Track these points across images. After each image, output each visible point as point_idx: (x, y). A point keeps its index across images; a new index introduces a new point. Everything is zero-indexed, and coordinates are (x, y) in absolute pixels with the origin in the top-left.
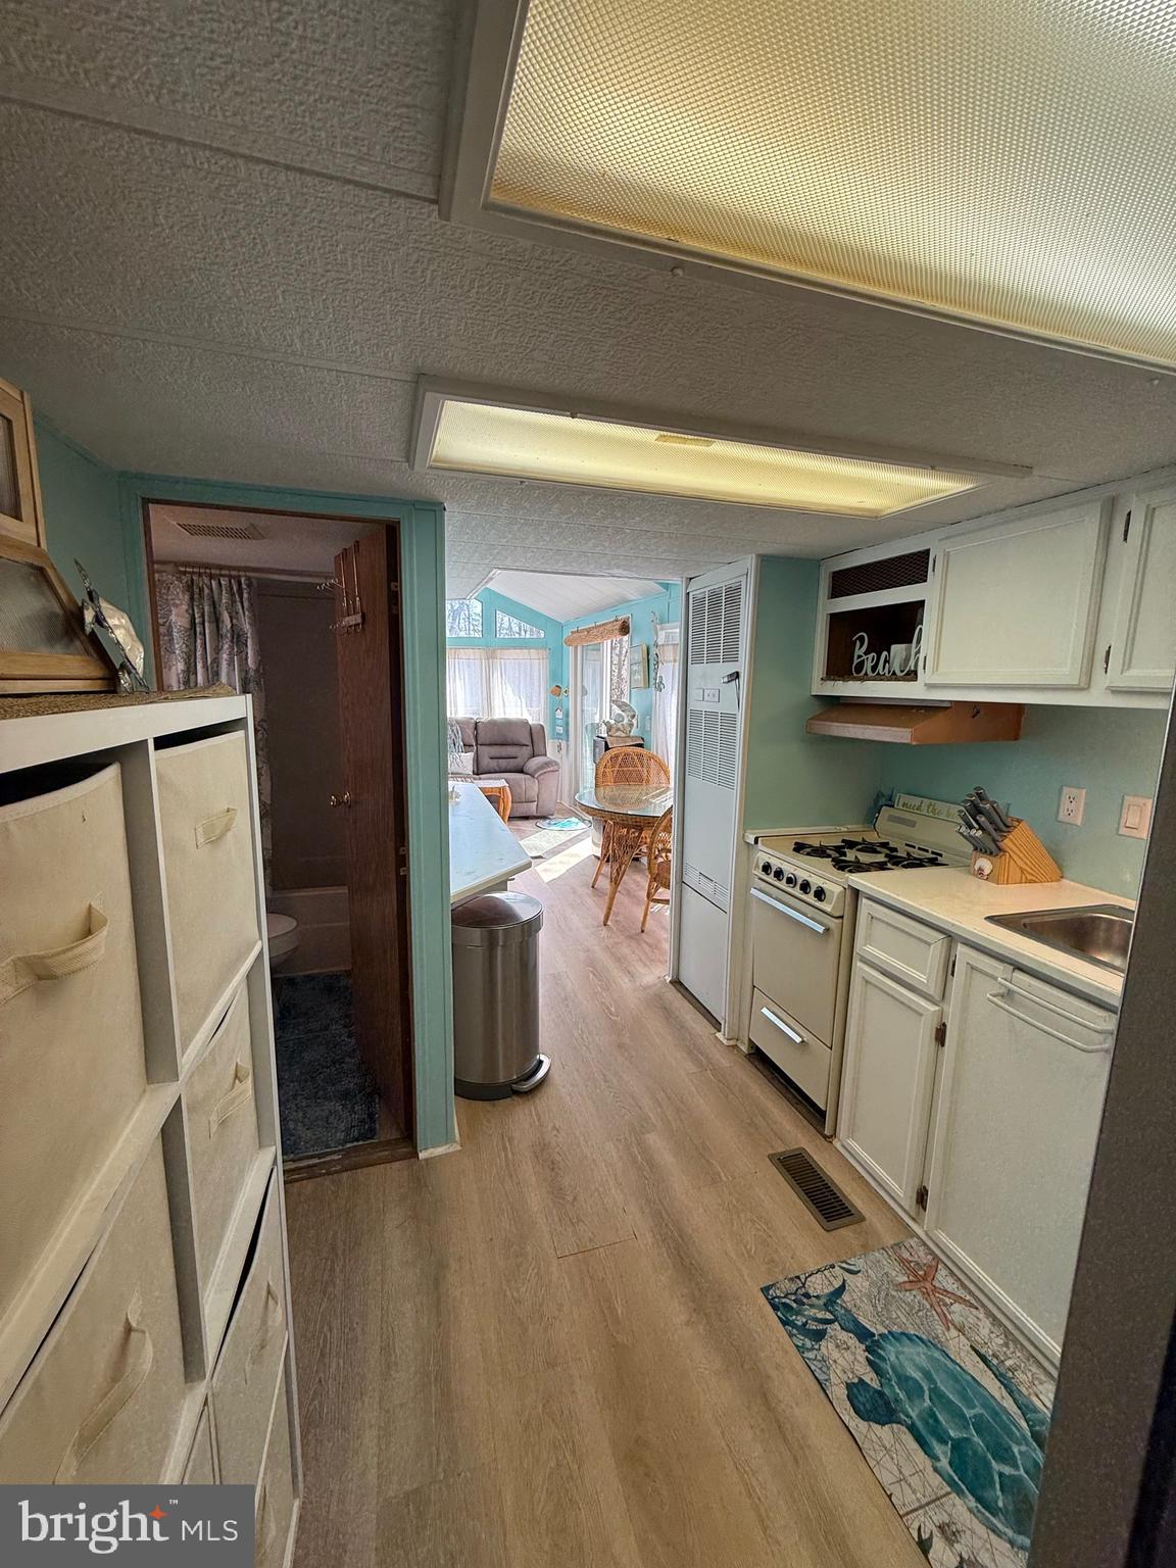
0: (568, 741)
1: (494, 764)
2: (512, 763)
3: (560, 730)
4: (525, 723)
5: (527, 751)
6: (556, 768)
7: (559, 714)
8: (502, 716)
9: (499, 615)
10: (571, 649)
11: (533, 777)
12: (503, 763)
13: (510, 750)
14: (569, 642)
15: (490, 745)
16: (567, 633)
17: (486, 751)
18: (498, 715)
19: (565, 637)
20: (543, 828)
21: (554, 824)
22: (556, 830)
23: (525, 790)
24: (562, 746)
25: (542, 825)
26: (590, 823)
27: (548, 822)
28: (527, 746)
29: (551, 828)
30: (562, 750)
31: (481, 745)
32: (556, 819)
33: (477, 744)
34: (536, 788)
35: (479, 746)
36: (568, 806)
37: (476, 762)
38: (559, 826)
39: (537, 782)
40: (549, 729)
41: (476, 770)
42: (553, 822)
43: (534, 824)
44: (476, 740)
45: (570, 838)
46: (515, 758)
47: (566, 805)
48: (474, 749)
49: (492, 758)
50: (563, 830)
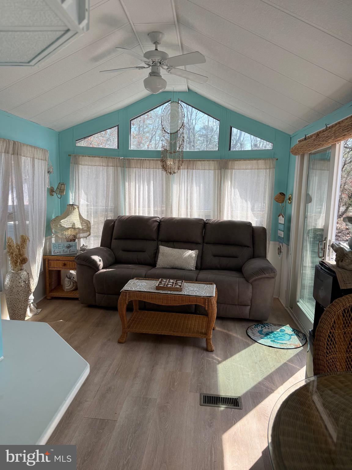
0: (288, 245)
1: (216, 261)
2: (232, 262)
3: (282, 234)
4: (248, 225)
5: (247, 252)
6: (272, 275)
7: (281, 220)
8: (230, 219)
9: (234, 130)
10: (297, 158)
11: (247, 281)
12: (225, 261)
13: (232, 250)
14: (295, 151)
15: (215, 244)
16: (295, 142)
17: (211, 249)
18: (227, 217)
19: (292, 146)
20: (253, 338)
21: (265, 333)
22: (266, 346)
23: (238, 294)
24: (282, 249)
25: (253, 333)
26: (305, 339)
27: (260, 329)
28: (248, 247)
29: (261, 341)
30: (282, 253)
31: (207, 243)
32: (269, 326)
33: (203, 242)
34: (249, 293)
35: (205, 244)
36: (284, 305)
37: (201, 258)
38: (271, 338)
39: (251, 287)
40: (270, 232)
41: (199, 265)
42: (265, 330)
43: (245, 330)
44: (203, 238)
45: (279, 365)
46: (236, 257)
47: (282, 303)
48: (201, 246)
49: (215, 256)
50: (274, 348)
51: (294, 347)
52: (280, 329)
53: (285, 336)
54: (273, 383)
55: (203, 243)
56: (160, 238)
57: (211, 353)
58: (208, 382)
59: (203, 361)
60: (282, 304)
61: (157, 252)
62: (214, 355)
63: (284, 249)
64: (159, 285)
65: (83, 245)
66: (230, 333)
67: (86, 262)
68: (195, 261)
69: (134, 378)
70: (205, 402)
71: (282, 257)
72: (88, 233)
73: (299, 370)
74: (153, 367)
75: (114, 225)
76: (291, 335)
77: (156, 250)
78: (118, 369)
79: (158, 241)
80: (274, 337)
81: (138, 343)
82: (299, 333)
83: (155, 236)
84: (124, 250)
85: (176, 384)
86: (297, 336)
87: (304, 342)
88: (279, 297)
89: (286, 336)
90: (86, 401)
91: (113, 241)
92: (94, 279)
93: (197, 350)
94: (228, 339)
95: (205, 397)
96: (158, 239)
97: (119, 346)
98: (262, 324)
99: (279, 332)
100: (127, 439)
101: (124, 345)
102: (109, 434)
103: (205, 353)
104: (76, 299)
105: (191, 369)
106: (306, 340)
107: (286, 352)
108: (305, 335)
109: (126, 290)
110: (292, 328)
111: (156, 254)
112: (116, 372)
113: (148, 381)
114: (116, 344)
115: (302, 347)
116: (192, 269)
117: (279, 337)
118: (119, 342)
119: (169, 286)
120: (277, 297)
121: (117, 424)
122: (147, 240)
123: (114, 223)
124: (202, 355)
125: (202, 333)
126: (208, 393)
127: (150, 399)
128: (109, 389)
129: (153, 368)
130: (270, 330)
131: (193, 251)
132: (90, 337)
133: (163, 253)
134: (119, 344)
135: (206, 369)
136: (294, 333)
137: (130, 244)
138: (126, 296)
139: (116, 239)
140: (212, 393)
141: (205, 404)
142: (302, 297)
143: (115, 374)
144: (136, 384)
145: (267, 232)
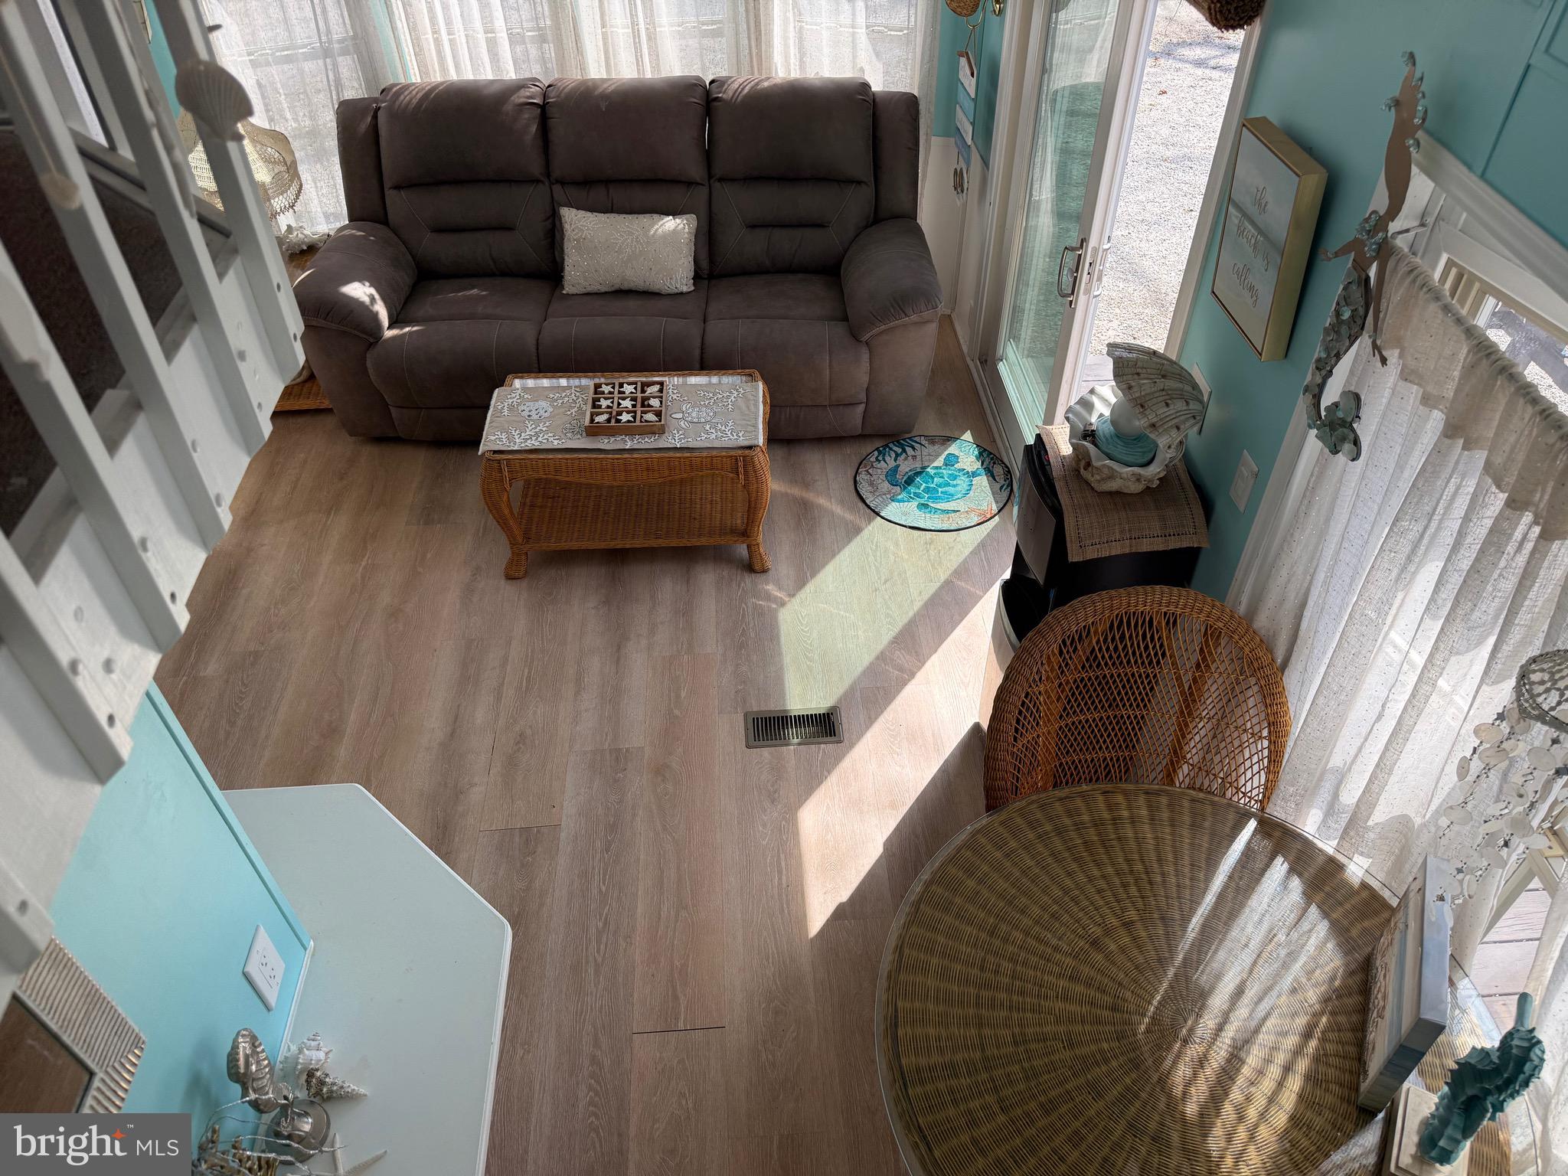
0: (986, 162)
1: (757, 246)
3: (966, 127)
6: (927, 315)
11: (855, 335)
12: (787, 243)
13: (807, 200)
15: (754, 178)
17: (737, 203)
20: (871, 505)
21: (905, 478)
22: (905, 526)
23: (830, 381)
24: (966, 181)
25: (871, 484)
26: (1008, 486)
27: (892, 464)
28: (859, 183)
29: (891, 510)
30: (965, 191)
31: (720, 180)
32: (917, 446)
33: (710, 177)
34: (862, 374)
35: (718, 184)
36: (965, 348)
37: (708, 240)
38: (917, 495)
39: (865, 357)
40: (932, 109)
41: (705, 264)
42: (906, 467)
43: (851, 473)
44: (708, 157)
45: (932, 588)
46: (820, 226)
47: (961, 341)
48: (703, 192)
49: (753, 226)
50: (924, 532)
51: (976, 520)
52: (943, 456)
53: (955, 482)
54: (916, 652)
55: (709, 181)
56: (556, 173)
57: (763, 576)
58: (762, 676)
59: (744, 609)
60: (958, 341)
61: (554, 225)
62: (770, 587)
63: (972, 180)
64: (592, 420)
65: (289, 227)
66: (810, 496)
67: (325, 319)
68: (691, 259)
69: (577, 693)
70: (757, 736)
71: (965, 205)
72: (293, 190)
73: (981, 597)
74: (619, 648)
75: (375, 127)
76: (974, 474)
77: (548, 218)
78: (529, 672)
79: (551, 184)
80: (927, 490)
81: (563, 574)
82: (994, 463)
83: (536, 168)
84: (439, 230)
85: (683, 694)
86: (988, 477)
87: (1005, 494)
88: (953, 309)
89: (959, 482)
90: (472, 785)
91: (390, 194)
92: (371, 371)
93: (725, 572)
94: (804, 514)
95: (756, 721)
96: (548, 175)
97: (508, 589)
98: (898, 442)
99: (940, 468)
100: (594, 868)
101: (524, 583)
102: (551, 864)
103: (749, 579)
104: (328, 411)
105: (717, 641)
106: (1009, 489)
107: (952, 540)
108: (1009, 472)
109: (495, 452)
110: (978, 446)
111: (553, 236)
112: (524, 684)
113: (613, 696)
114: (503, 582)
115: (997, 517)
116: (685, 289)
117: (940, 490)
118: (509, 577)
119: (625, 417)
120: (948, 312)
121: (563, 835)
122: (509, 181)
123: (375, 117)
124: (739, 586)
125: (733, 531)
126: (763, 708)
127: (627, 750)
128: (521, 739)
129: (617, 652)
130: (918, 465)
131: (678, 221)
132: (420, 570)
133: (578, 240)
134: (509, 582)
135: (752, 635)
136: (982, 464)
137: (452, 204)
138: (500, 470)
139: (397, 187)
140: (772, 706)
141: (757, 743)
142: (1014, 336)
143: (524, 689)
144: (586, 711)
145: (922, 107)
